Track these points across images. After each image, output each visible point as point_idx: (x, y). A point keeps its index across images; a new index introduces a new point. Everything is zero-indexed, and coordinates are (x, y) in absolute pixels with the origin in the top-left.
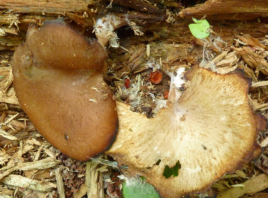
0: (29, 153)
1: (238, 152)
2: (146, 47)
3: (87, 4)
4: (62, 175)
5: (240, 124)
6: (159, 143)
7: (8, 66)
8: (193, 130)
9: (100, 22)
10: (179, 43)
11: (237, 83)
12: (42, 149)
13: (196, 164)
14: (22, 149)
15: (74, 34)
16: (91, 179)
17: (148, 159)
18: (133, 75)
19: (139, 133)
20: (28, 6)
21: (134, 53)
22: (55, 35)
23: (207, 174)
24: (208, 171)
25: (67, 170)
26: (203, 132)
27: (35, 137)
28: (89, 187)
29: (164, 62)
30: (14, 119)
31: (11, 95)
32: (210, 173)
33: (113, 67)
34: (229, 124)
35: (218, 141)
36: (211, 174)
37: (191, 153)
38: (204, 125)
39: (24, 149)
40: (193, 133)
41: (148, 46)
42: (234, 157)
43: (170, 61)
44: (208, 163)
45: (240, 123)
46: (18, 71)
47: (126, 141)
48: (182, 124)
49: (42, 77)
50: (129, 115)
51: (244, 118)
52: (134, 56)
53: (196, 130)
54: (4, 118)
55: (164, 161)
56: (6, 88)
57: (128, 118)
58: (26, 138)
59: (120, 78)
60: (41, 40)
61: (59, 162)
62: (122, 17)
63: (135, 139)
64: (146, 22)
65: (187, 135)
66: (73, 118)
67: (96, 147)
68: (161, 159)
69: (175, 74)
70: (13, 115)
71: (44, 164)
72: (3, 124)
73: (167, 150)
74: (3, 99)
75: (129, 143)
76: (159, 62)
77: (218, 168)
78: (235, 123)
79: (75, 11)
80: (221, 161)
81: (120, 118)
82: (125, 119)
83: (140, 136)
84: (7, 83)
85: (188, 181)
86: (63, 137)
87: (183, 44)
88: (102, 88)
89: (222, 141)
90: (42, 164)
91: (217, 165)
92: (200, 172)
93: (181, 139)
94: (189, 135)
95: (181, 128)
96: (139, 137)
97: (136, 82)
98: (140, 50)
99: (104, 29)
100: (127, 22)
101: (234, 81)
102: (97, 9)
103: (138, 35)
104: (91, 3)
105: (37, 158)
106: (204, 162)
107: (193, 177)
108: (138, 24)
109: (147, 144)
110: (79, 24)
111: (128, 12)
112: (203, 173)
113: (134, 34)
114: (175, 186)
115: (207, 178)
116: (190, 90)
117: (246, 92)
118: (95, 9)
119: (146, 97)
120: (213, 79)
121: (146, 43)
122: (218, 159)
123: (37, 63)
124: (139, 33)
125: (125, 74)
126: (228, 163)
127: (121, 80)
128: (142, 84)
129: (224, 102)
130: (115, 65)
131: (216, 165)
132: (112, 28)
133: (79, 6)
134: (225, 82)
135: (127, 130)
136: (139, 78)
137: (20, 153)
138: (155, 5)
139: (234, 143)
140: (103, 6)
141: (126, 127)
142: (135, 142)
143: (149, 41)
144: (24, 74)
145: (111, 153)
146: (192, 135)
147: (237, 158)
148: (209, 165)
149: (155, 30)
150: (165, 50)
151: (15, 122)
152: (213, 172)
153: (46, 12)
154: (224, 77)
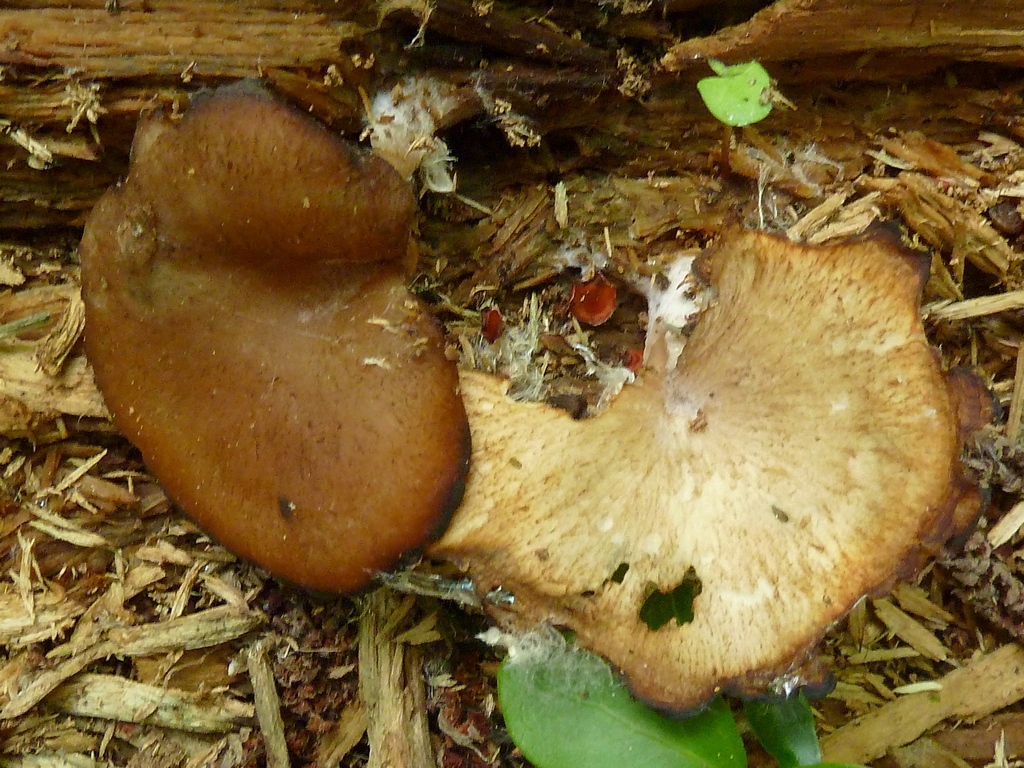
0: (150, 595)
1: (901, 516)
2: (552, 196)
3: (339, 39)
4: (273, 669)
5: (901, 418)
6: (618, 507)
7: (61, 281)
8: (737, 460)
9: (383, 105)
10: (671, 174)
11: (879, 272)
12: (197, 578)
13: (754, 576)
14: (122, 579)
15: (302, 130)
16: (379, 674)
17: (582, 562)
18: (511, 296)
19: (546, 471)
20: (131, 54)
21: (512, 218)
22: (234, 134)
23: (797, 606)
24: (799, 593)
25: (291, 649)
26: (772, 463)
27: (168, 538)
28: (374, 705)
29: (621, 242)
30: (89, 472)
31: (79, 384)
32: (805, 602)
33: (438, 270)
34: (862, 423)
35: (828, 488)
36: (812, 603)
37: (735, 537)
38: (775, 436)
39: (130, 579)
40: (739, 469)
41: (560, 190)
42: (889, 536)
43: (642, 239)
44: (796, 566)
45: (900, 413)
46: (104, 286)
47: (502, 500)
48: (698, 442)
49: (191, 299)
50: (506, 411)
51: (912, 395)
52: (511, 229)
53: (747, 456)
54: (55, 471)
55: (639, 566)
56: (59, 357)
57: (504, 422)
58: (135, 541)
59: (466, 308)
60: (185, 160)
61: (260, 617)
62: (461, 85)
63: (532, 494)
64: (546, 97)
65: (716, 477)
66: (307, 432)
67: (394, 530)
68: (631, 561)
69: (663, 283)
70: (87, 458)
71: (205, 629)
72: (51, 490)
73: (650, 532)
74: (50, 398)
75: (513, 506)
76: (602, 243)
77: (834, 579)
78: (881, 415)
79: (296, 65)
80: (844, 555)
81: (475, 424)
82: (494, 425)
83: (550, 482)
84: (63, 337)
85: (730, 640)
86: (275, 512)
87: (682, 176)
88: (407, 320)
89: (841, 486)
90: (198, 630)
91: (829, 569)
93: (697, 493)
94: (722, 477)
95: (692, 456)
96: (545, 487)
97: (522, 323)
98: (531, 208)
99: (399, 127)
100: (481, 99)
101: (867, 266)
102: (372, 56)
103: (522, 145)
104: (350, 35)
105: (178, 608)
106: (784, 565)
107: (747, 622)
108: (519, 108)
109: (574, 511)
110: (311, 109)
111: (481, 65)
112: (783, 603)
113: (508, 142)
114: (685, 656)
115: (797, 618)
116: (716, 318)
117: (912, 303)
118: (365, 57)
119: (561, 375)
120: (797, 266)
121: (553, 179)
122: (833, 548)
123: (173, 249)
124: (525, 138)
125: (483, 291)
126: (869, 558)
127: (468, 313)
128: (547, 329)
129: (839, 347)
130: (446, 263)
132: (426, 124)
133: (311, 44)
134: (838, 274)
135: (503, 464)
136: (533, 307)
137: (117, 594)
138: (578, 35)
139: (885, 487)
140: (393, 46)
141: (497, 454)
142: (534, 502)
143: (561, 170)
144: (125, 295)
145: (449, 550)
146: (735, 476)
147: (899, 538)
148: (801, 573)
149: (580, 130)
150: (619, 201)
151: (94, 485)
152: (818, 596)
153: (196, 70)
154: (835, 256)
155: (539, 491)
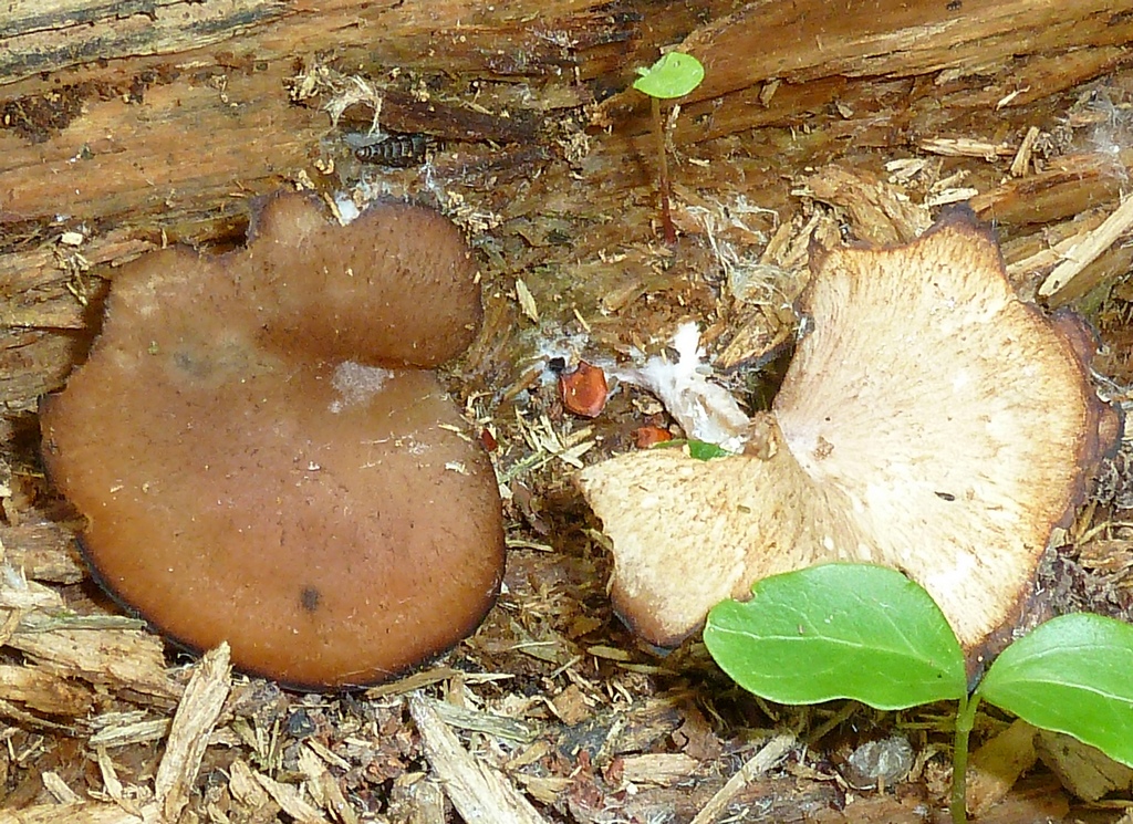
8: (882, 465)
13: (952, 554)
19: (770, 508)
23: (1001, 563)
24: (999, 552)
26: (916, 454)
32: (1006, 555)
34: (987, 389)
35: (977, 458)
36: (1015, 555)
37: (917, 529)
38: (910, 431)
40: (887, 471)
42: (1051, 474)
44: (984, 530)
45: (1022, 367)
47: (750, 545)
50: (704, 470)
51: (1026, 348)
53: (890, 458)
57: (711, 478)
65: (871, 486)
69: (675, 356)
78: (1005, 374)
80: (1022, 505)
83: (778, 517)
89: (990, 451)
91: (1016, 519)
92: (977, 569)
93: (865, 504)
94: (877, 485)
95: (836, 478)
96: (778, 522)
101: (951, 249)
106: (974, 535)
109: (806, 537)
112: (988, 567)
122: (1005, 502)
126: (1043, 499)
131: (1014, 525)
139: (1030, 436)
141: (723, 506)
142: (776, 538)
146: (887, 479)
148: (992, 534)
152: (1018, 546)
155: (775, 527)
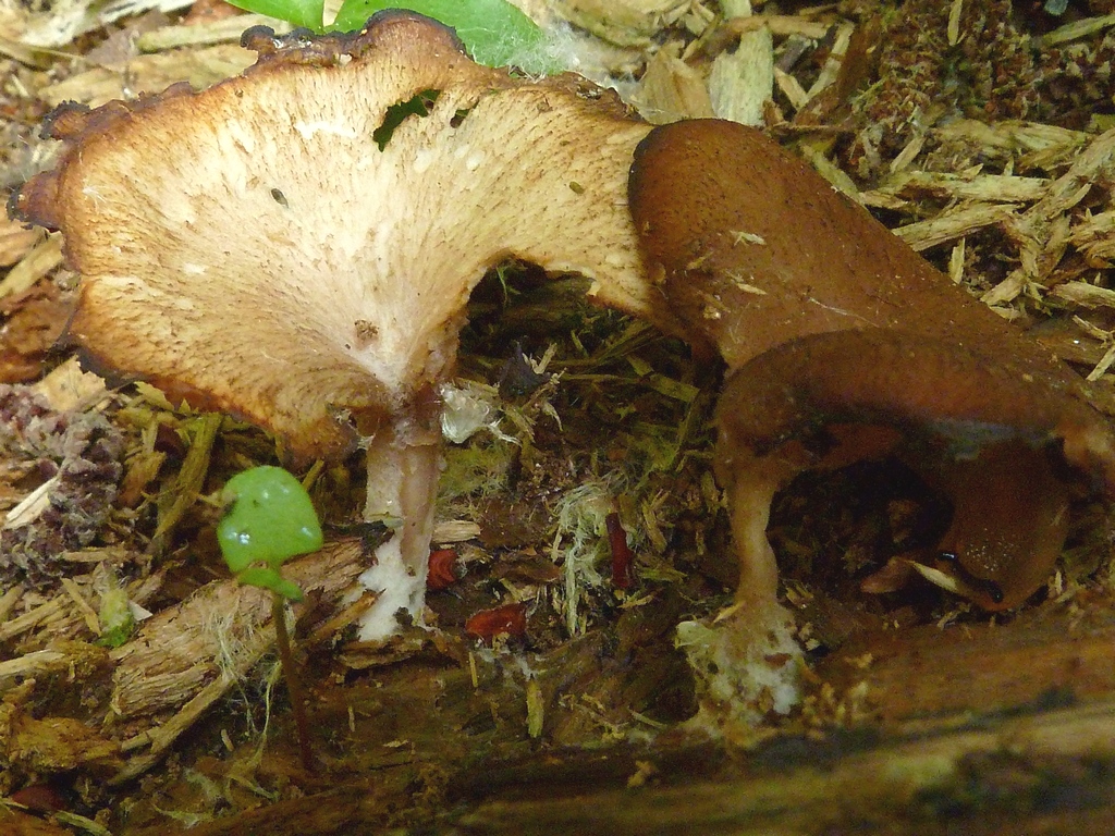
1: (145, 146)
6: (460, 184)
8: (323, 265)
13: (315, 141)
17: (501, 113)
19: (541, 185)
23: (272, 103)
24: (269, 111)
26: (283, 251)
29: (457, 673)
32: (263, 103)
34: (172, 242)
35: (222, 207)
36: (255, 97)
37: (333, 182)
38: (275, 272)
40: (322, 255)
41: (536, 727)
42: (162, 135)
44: (269, 137)
45: (126, 223)
47: (591, 152)
50: (592, 253)
51: (107, 234)
53: (311, 267)
55: (439, 127)
57: (592, 239)
63: (555, 158)
65: (350, 253)
68: (449, 130)
73: (425, 173)
75: (578, 146)
76: (482, 672)
77: (229, 111)
78: (147, 232)
80: (214, 130)
82: (604, 233)
83: (537, 173)
89: (208, 204)
91: (233, 121)
92: (299, 117)
93: (372, 234)
94: (342, 251)
95: (376, 290)
96: (542, 167)
97: (587, 597)
99: (759, 658)
106: (282, 141)
109: (509, 157)
112: (287, 111)
114: (395, 73)
115: (274, 92)
117: (86, 306)
120: (222, 380)
122: (228, 145)
126: (187, 123)
129: (184, 303)
131: (238, 119)
132: (720, 685)
135: (591, 189)
139: (158, 179)
141: (598, 201)
142: (555, 150)
146: (328, 249)
147: (151, 129)
148: (264, 128)
152: (247, 102)
154: (172, 371)
155: (549, 162)
